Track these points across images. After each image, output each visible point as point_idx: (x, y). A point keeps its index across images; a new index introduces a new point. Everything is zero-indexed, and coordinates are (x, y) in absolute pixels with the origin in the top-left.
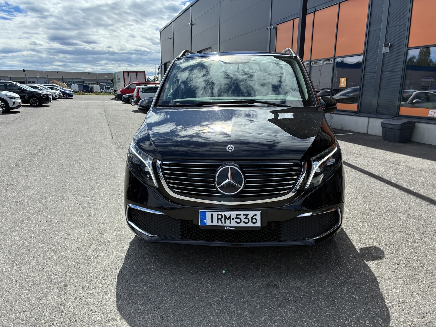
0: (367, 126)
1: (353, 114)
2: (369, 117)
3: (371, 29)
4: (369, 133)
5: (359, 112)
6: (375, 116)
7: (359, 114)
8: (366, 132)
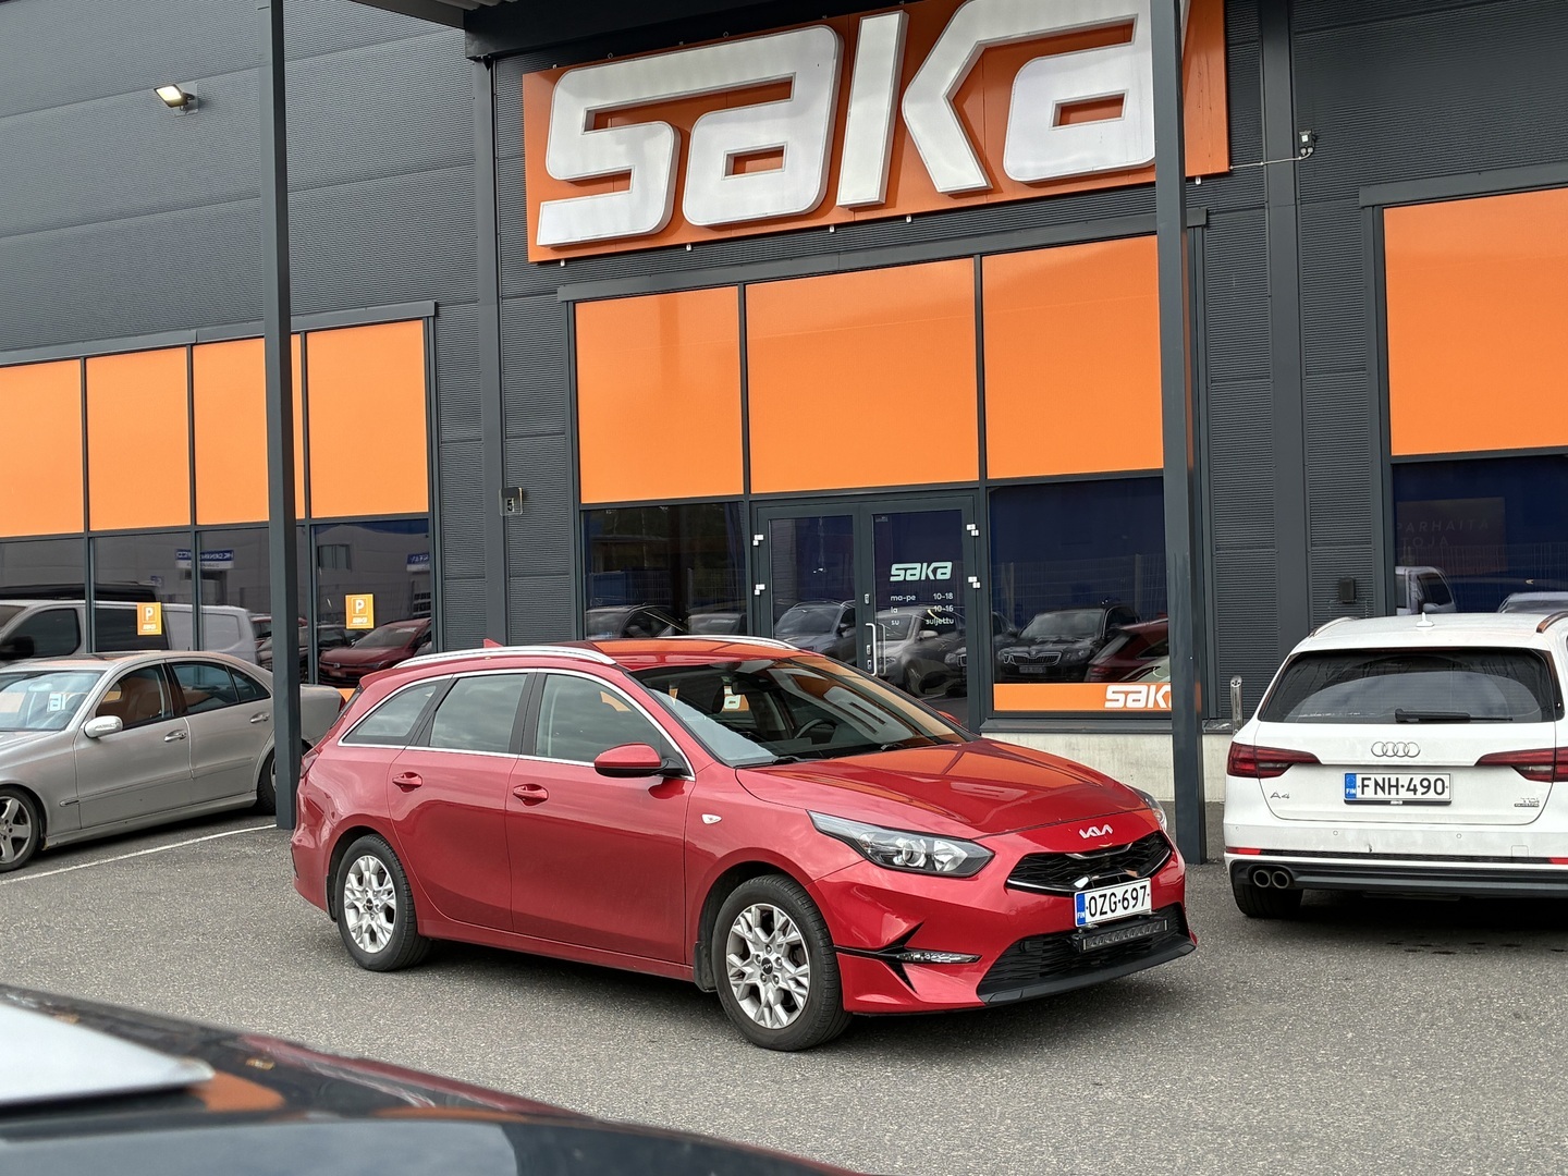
3: (445, 437)
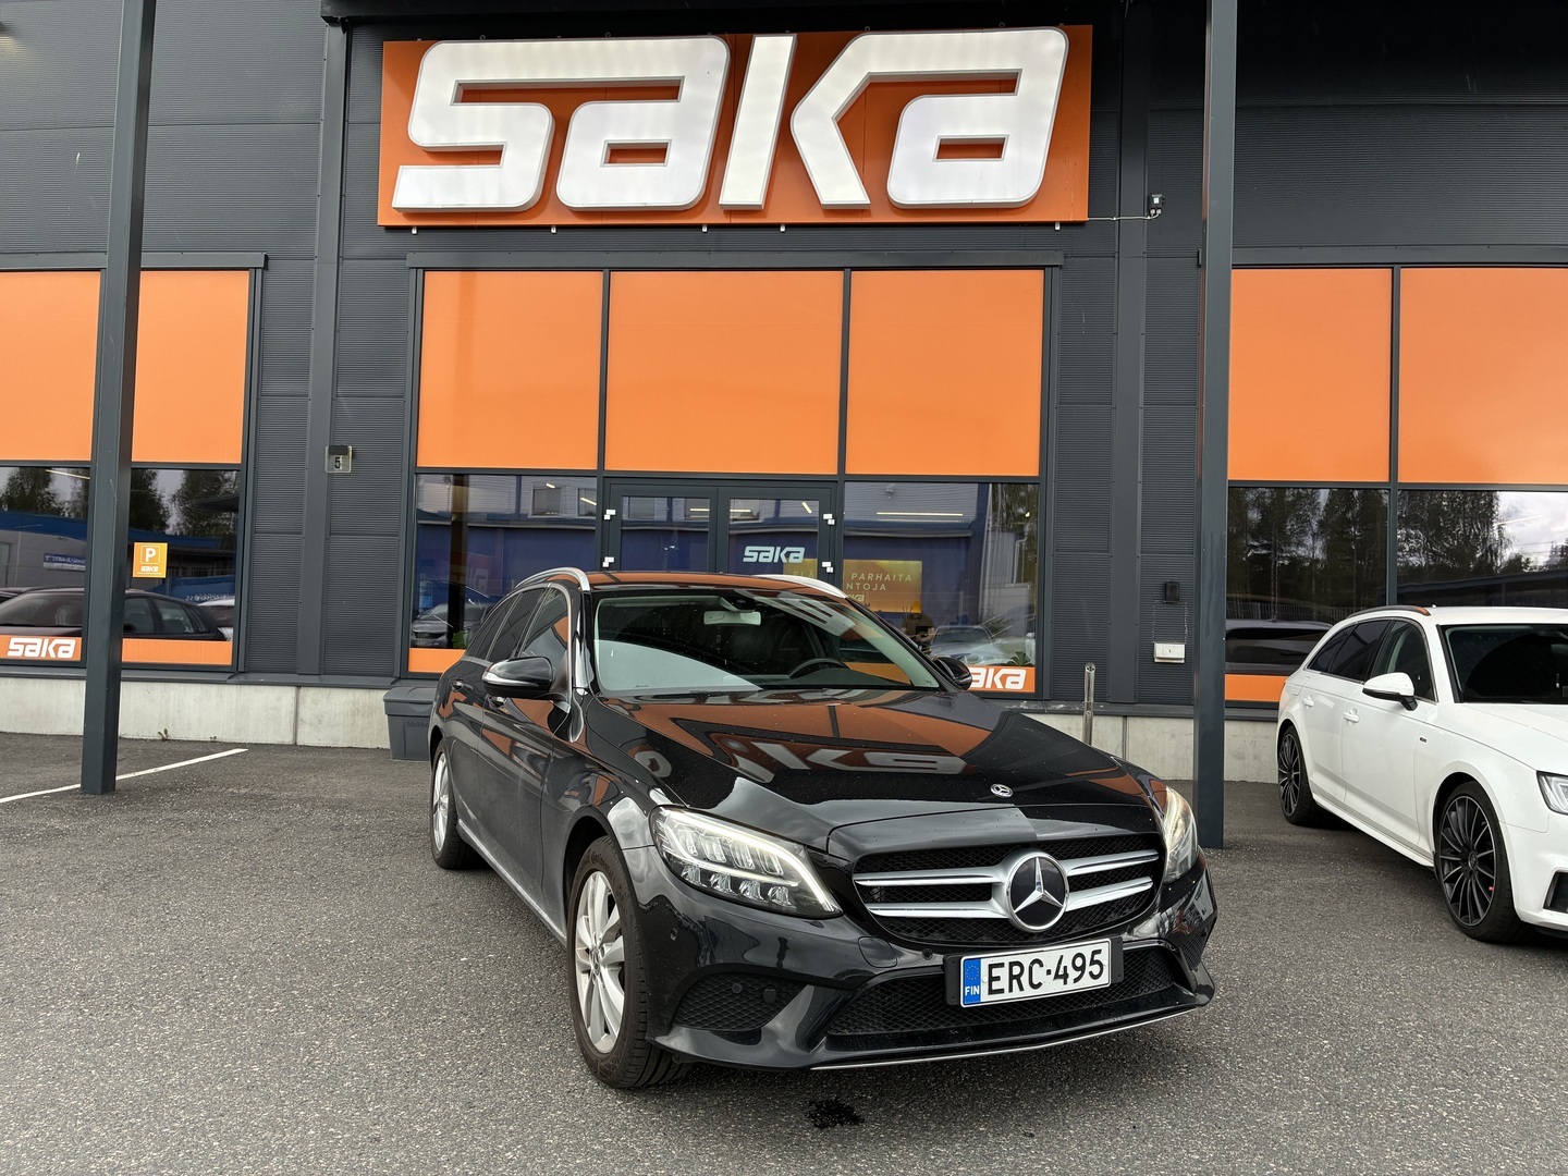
0: (293, 715)
1: (225, 677)
2: (299, 686)
3: (267, 389)
4: (304, 740)
5: (241, 669)
6: (315, 679)
7: (242, 678)
8: (288, 740)
